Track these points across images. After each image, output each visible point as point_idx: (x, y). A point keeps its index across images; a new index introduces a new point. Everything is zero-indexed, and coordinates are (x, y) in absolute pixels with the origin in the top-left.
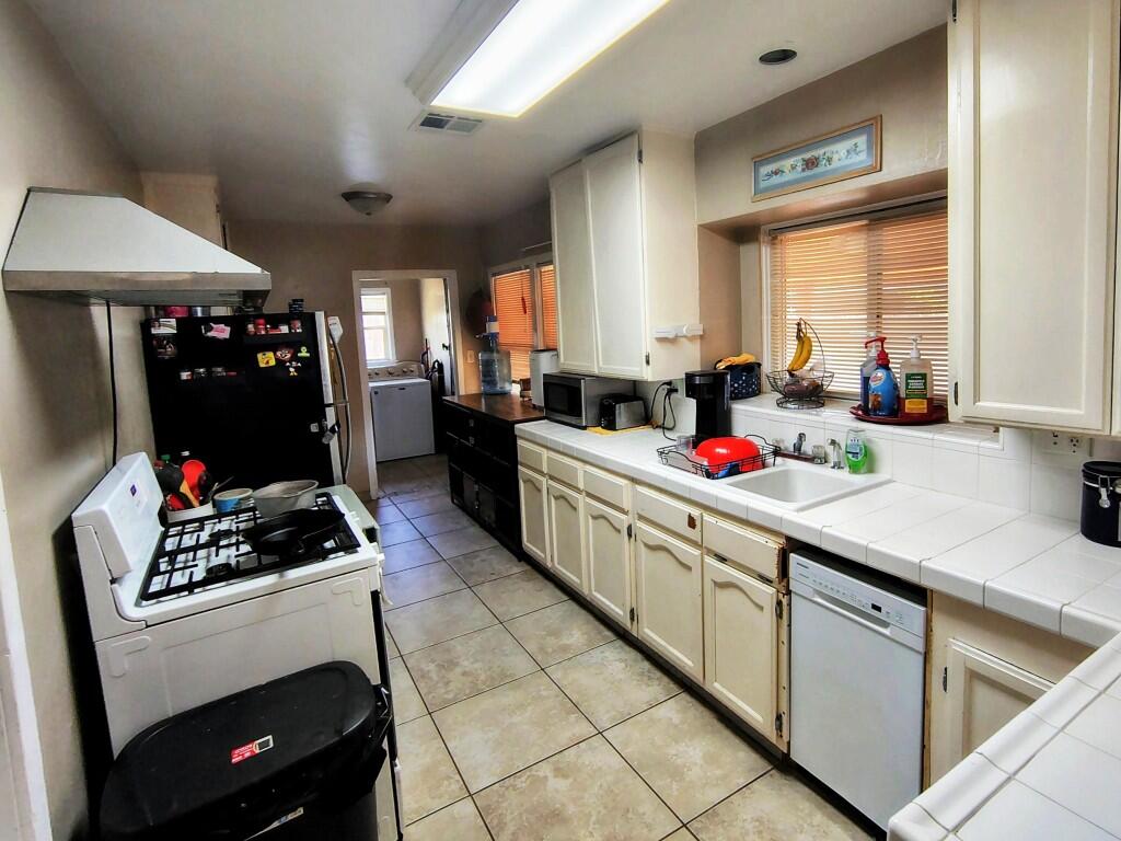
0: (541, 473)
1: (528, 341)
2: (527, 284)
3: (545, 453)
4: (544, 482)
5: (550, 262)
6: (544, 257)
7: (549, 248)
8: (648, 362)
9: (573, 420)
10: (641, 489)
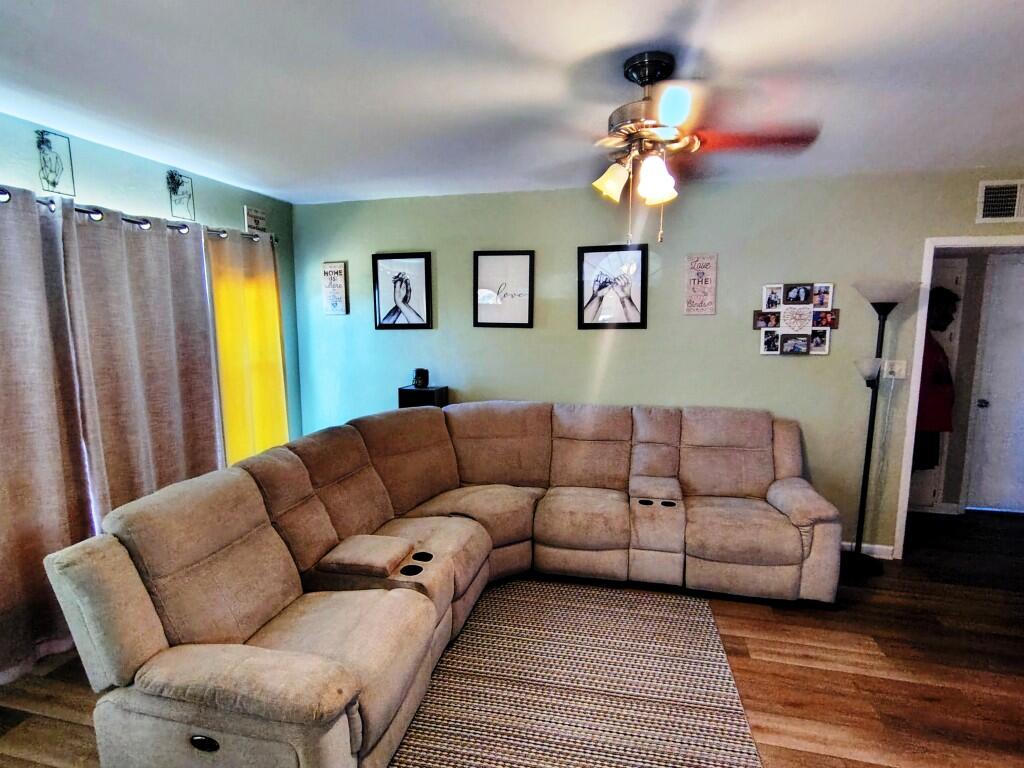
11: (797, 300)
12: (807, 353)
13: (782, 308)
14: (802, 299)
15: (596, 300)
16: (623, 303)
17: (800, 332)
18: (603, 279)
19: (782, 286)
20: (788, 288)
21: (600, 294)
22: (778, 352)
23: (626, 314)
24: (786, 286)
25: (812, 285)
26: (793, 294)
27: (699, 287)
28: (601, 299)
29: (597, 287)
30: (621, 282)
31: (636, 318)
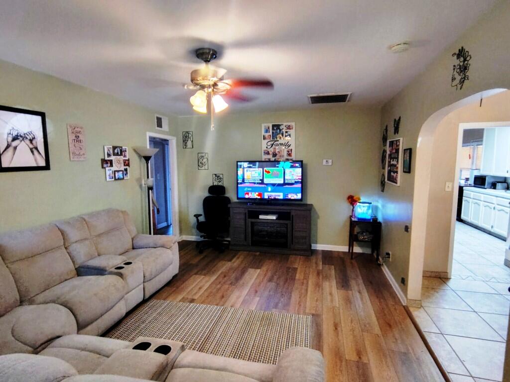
0: (471, 198)
1: (470, 167)
2: (472, 150)
3: (472, 193)
4: (471, 200)
5: (481, 145)
6: (480, 143)
7: (482, 141)
8: (507, 172)
9: (483, 187)
10: (498, 198)
11: (117, 154)
12: (123, 179)
13: (113, 158)
14: (119, 153)
15: (11, 150)
16: (32, 152)
17: (120, 169)
18: (15, 134)
19: (111, 147)
20: (114, 148)
21: (14, 144)
22: (114, 179)
23: (36, 160)
24: (113, 147)
25: (122, 147)
26: (116, 151)
27: (77, 144)
28: (15, 148)
29: (10, 139)
30: (30, 137)
31: (42, 163)
